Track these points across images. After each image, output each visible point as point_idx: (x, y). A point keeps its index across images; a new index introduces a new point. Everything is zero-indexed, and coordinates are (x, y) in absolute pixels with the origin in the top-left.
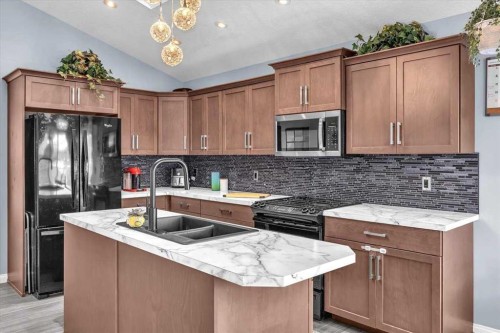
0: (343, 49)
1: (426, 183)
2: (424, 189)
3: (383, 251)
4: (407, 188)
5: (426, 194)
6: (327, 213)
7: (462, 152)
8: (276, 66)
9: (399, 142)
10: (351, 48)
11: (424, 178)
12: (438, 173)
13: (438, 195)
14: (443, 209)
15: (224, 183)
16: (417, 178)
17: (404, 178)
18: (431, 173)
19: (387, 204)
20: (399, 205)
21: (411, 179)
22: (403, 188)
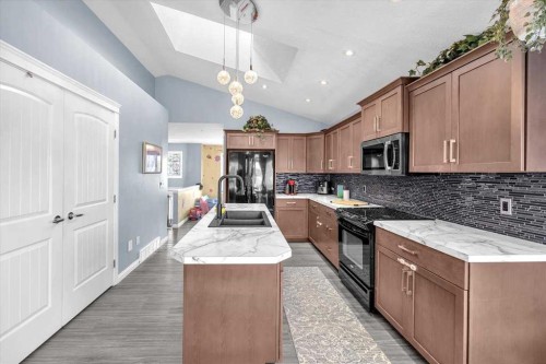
0: (402, 78)
1: (505, 206)
2: (503, 212)
3: (414, 267)
4: (483, 209)
5: (504, 218)
6: (377, 223)
7: (528, 171)
8: (361, 103)
9: (453, 160)
10: (408, 75)
11: (502, 200)
12: (521, 194)
13: (521, 221)
14: (526, 238)
15: (346, 193)
16: (494, 199)
17: (480, 198)
18: (512, 193)
19: (462, 224)
20: (474, 226)
21: (488, 199)
22: (478, 208)
